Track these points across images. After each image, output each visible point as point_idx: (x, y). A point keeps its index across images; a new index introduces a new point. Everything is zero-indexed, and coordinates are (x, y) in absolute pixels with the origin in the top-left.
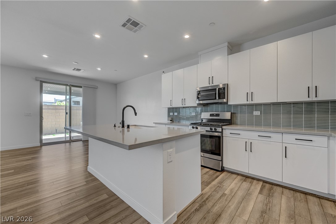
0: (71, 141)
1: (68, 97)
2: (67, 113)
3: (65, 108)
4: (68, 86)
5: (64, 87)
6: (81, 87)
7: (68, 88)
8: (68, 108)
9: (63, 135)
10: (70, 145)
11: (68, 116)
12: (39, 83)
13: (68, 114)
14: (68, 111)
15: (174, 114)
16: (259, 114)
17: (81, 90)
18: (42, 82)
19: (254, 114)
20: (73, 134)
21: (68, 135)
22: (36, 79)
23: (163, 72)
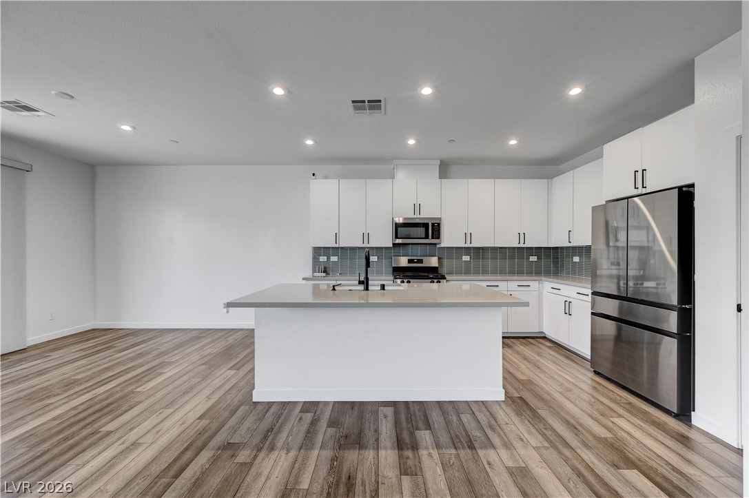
15: (328, 259)
16: (469, 259)
19: (463, 259)
23: (314, 175)
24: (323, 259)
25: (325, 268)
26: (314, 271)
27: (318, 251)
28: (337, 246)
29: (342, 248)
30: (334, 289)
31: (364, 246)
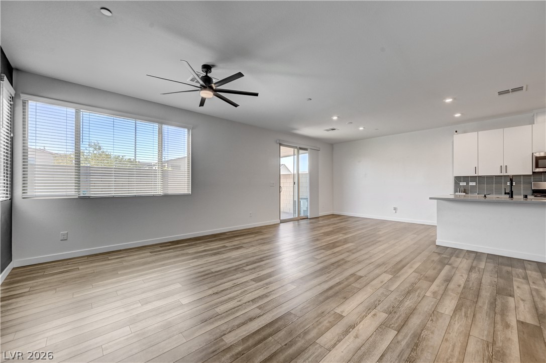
0: (299, 218)
2: (295, 183)
4: (297, 148)
7: (297, 151)
11: (296, 186)
15: (468, 183)
18: (280, 144)
22: (278, 142)
23: (456, 132)
24: (463, 184)
25: (464, 190)
26: (456, 191)
27: (458, 179)
28: (477, 175)
29: (479, 177)
30: (485, 197)
31: (501, 174)
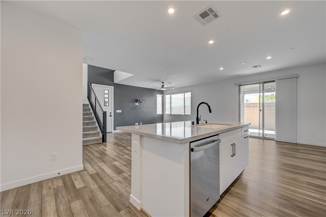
0: (264, 138)
1: (261, 94)
2: (260, 110)
3: (259, 105)
4: (261, 83)
5: (258, 85)
6: (274, 81)
7: (261, 85)
8: (261, 105)
9: (257, 131)
10: (263, 142)
11: (261, 112)
12: (238, 87)
13: (262, 110)
14: (261, 108)
17: (274, 84)
18: (240, 86)
20: (266, 132)
21: (261, 132)
22: (236, 84)
